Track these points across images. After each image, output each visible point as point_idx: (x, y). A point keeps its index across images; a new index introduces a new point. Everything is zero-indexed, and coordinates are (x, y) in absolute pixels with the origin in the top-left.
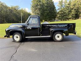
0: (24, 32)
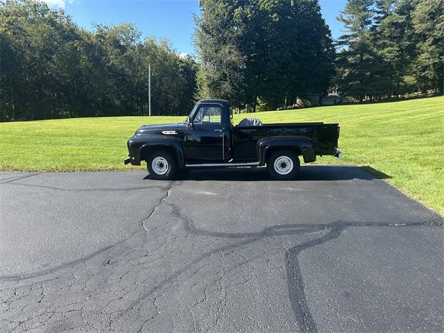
0: (182, 152)
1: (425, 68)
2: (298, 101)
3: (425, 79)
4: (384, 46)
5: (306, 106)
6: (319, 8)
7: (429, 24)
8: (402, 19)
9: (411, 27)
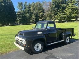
1: (33, 19)
2: (9, 24)
3: (34, 21)
4: (26, 14)
5: (11, 25)
6: (13, 4)
7: (33, 11)
8: (28, 9)
9: (30, 11)
